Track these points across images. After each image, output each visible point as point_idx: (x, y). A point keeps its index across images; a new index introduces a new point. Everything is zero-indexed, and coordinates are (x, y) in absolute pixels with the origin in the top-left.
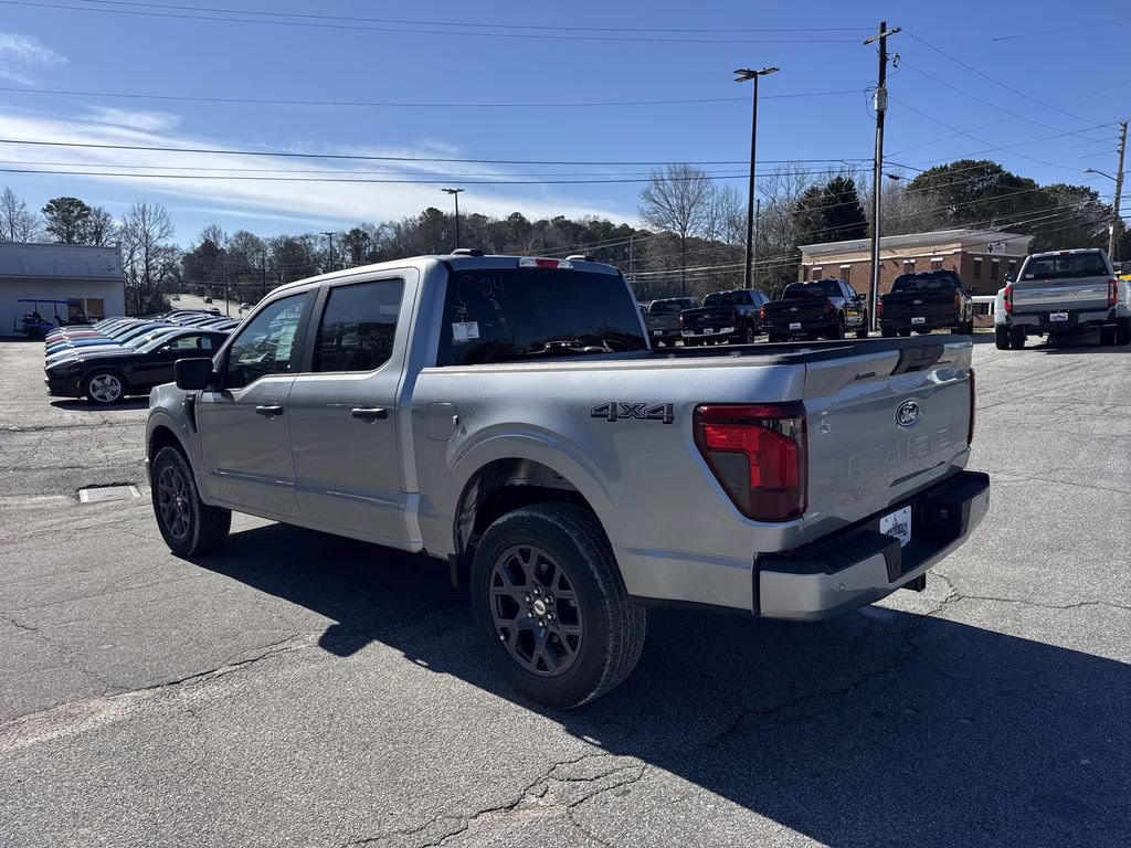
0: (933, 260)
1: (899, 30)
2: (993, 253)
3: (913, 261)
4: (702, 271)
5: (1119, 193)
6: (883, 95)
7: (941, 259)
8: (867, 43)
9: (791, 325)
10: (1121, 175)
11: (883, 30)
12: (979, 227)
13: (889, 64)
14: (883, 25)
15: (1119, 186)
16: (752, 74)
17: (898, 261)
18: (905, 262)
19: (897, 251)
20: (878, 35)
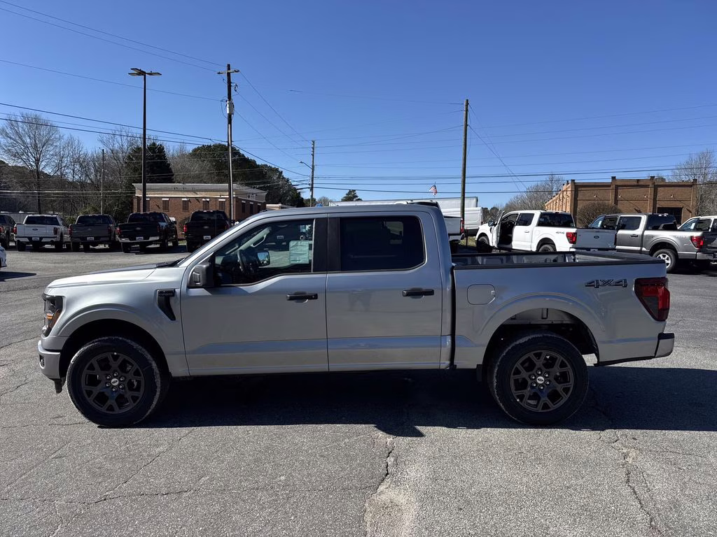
0: (220, 200)
1: (238, 71)
2: (250, 199)
3: (208, 200)
4: (58, 194)
5: (313, 175)
6: (232, 106)
7: (224, 200)
8: (219, 73)
9: (204, 237)
10: (313, 166)
11: (229, 69)
12: (247, 185)
13: (232, 89)
14: (229, 66)
15: (313, 172)
16: (141, 73)
17: (199, 199)
18: (203, 200)
19: (198, 193)
20: (225, 70)
